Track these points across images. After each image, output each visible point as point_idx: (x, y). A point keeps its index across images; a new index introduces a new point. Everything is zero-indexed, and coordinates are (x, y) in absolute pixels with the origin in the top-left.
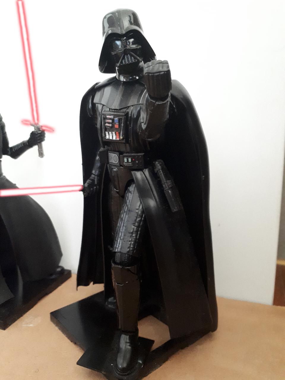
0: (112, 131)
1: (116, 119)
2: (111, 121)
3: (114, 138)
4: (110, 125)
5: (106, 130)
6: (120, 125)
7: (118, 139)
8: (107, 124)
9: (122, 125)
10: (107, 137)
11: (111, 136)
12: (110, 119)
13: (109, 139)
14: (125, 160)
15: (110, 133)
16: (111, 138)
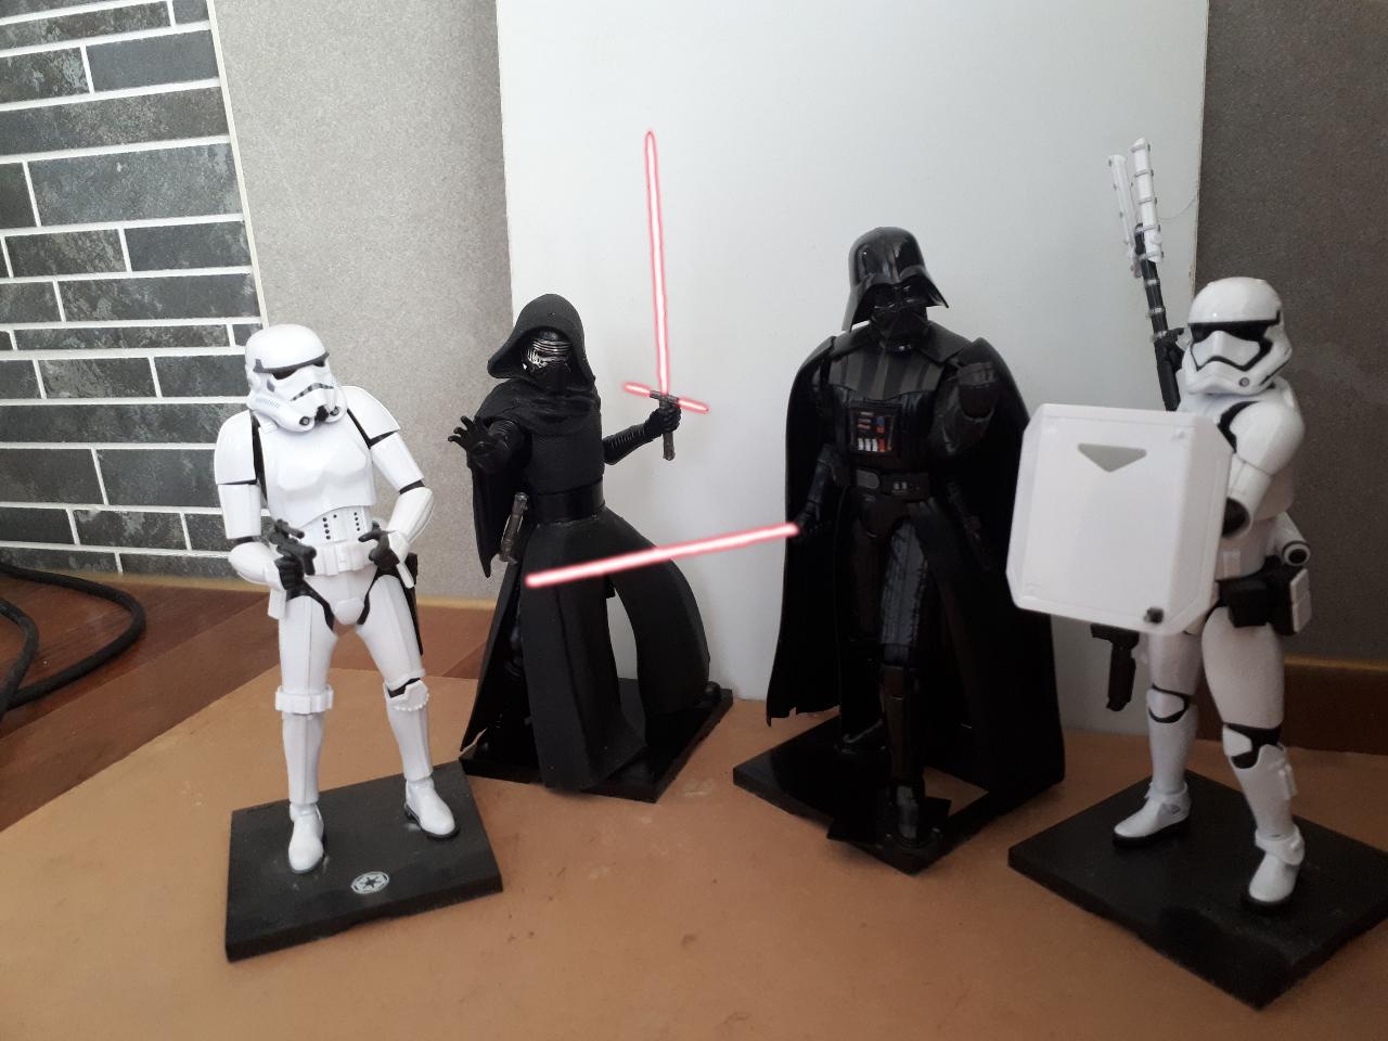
0: (871, 438)
1: (880, 419)
2: (869, 421)
3: (875, 449)
4: (868, 427)
5: (857, 436)
6: (887, 429)
7: (882, 451)
8: (860, 426)
9: (892, 428)
10: (861, 447)
11: (869, 446)
12: (868, 417)
13: (864, 450)
14: (897, 486)
15: (867, 440)
16: (868, 449)
